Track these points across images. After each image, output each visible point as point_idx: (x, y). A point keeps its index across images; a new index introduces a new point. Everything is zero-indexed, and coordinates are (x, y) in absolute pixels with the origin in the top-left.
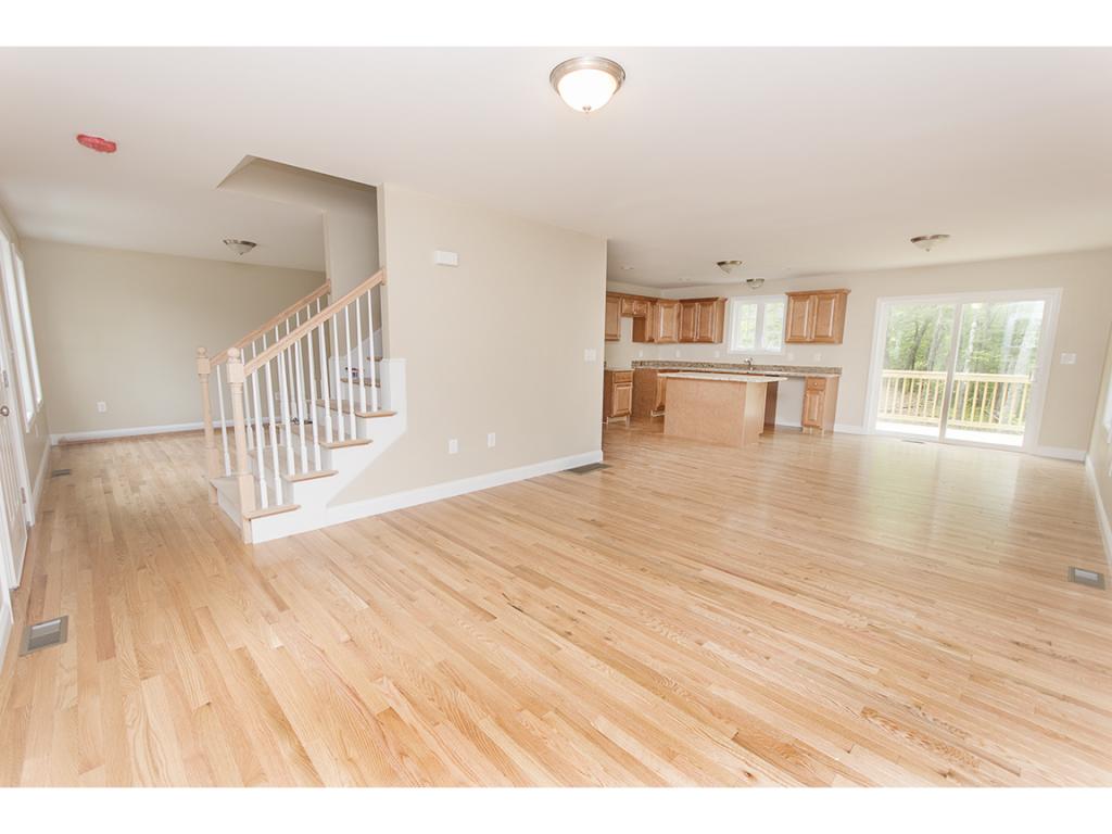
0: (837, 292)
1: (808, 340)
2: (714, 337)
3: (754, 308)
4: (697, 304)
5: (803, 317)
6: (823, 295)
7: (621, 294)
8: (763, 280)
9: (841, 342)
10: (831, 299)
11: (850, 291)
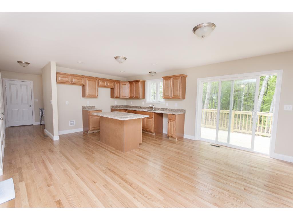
0: (180, 76)
1: (171, 97)
2: (141, 96)
3: (155, 84)
4: (134, 83)
5: (168, 87)
6: (175, 77)
7: (97, 78)
8: (156, 72)
9: (184, 97)
10: (178, 79)
11: (187, 76)
